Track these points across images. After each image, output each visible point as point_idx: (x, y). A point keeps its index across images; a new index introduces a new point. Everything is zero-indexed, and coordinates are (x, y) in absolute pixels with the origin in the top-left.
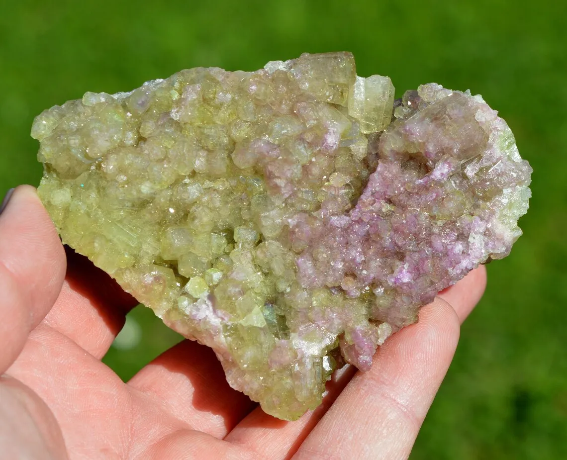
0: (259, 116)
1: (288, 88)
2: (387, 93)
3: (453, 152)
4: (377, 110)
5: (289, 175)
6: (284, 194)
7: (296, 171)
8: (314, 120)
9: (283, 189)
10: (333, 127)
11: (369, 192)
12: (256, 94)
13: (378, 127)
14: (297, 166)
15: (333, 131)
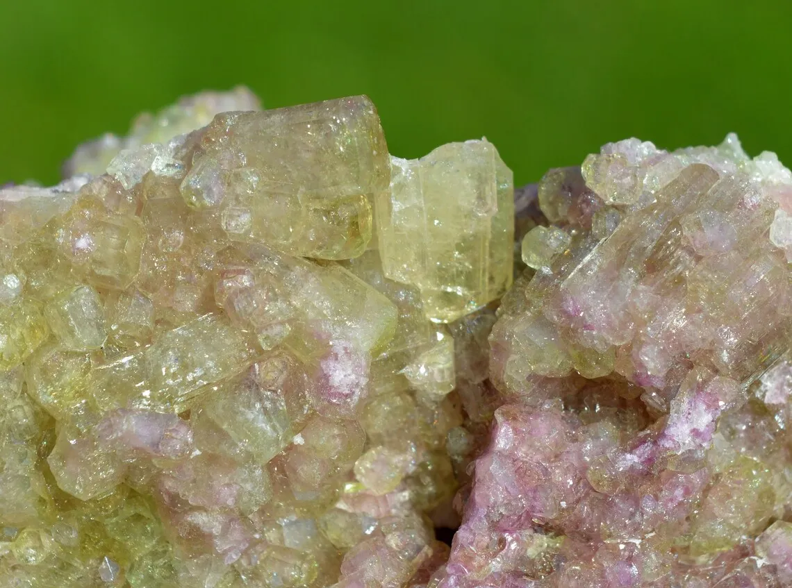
0: (114, 328)
1: (187, 232)
2: (491, 191)
3: (719, 358)
4: (467, 246)
5: (230, 502)
6: (225, 553)
7: (248, 486)
8: (282, 323)
9: (217, 541)
10: (344, 336)
11: (480, 519)
12: (95, 261)
13: (476, 295)
14: (251, 471)
15: (345, 349)
